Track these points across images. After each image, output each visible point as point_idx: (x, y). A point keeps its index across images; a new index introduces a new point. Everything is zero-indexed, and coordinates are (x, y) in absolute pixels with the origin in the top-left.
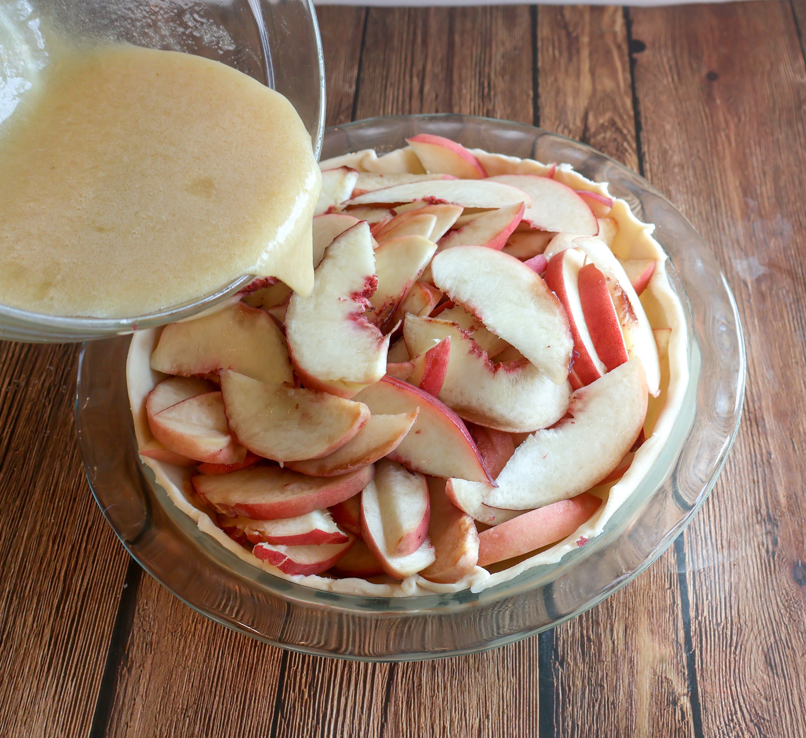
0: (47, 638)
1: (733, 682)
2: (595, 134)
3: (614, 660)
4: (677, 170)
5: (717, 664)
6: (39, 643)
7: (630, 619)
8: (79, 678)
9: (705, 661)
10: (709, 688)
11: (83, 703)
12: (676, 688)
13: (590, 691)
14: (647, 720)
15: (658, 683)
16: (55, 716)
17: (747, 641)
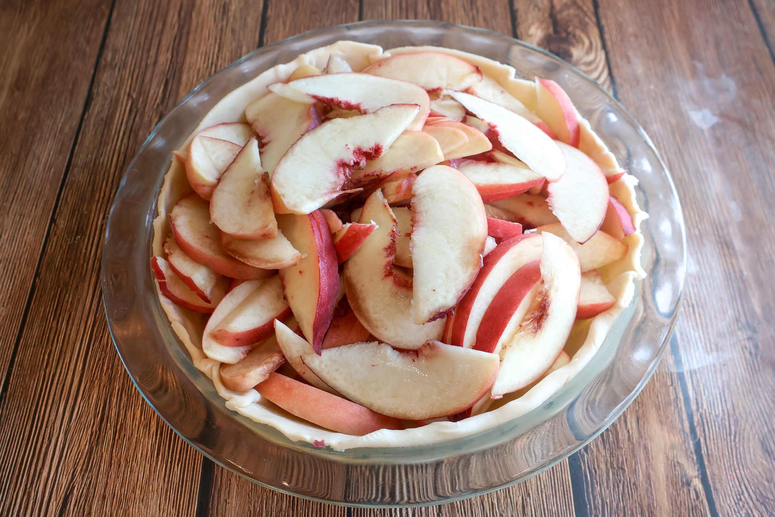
0: (153, 429)
1: (736, 466)
2: (561, 11)
3: (631, 447)
4: (632, 39)
5: (720, 450)
6: (147, 433)
7: (641, 411)
8: (183, 462)
9: (709, 447)
10: (716, 471)
11: (189, 484)
12: (688, 471)
13: (613, 474)
14: (666, 499)
15: (672, 467)
16: (166, 495)
17: (744, 430)
